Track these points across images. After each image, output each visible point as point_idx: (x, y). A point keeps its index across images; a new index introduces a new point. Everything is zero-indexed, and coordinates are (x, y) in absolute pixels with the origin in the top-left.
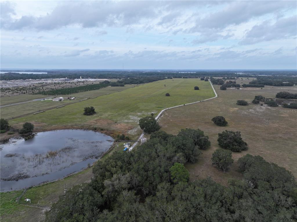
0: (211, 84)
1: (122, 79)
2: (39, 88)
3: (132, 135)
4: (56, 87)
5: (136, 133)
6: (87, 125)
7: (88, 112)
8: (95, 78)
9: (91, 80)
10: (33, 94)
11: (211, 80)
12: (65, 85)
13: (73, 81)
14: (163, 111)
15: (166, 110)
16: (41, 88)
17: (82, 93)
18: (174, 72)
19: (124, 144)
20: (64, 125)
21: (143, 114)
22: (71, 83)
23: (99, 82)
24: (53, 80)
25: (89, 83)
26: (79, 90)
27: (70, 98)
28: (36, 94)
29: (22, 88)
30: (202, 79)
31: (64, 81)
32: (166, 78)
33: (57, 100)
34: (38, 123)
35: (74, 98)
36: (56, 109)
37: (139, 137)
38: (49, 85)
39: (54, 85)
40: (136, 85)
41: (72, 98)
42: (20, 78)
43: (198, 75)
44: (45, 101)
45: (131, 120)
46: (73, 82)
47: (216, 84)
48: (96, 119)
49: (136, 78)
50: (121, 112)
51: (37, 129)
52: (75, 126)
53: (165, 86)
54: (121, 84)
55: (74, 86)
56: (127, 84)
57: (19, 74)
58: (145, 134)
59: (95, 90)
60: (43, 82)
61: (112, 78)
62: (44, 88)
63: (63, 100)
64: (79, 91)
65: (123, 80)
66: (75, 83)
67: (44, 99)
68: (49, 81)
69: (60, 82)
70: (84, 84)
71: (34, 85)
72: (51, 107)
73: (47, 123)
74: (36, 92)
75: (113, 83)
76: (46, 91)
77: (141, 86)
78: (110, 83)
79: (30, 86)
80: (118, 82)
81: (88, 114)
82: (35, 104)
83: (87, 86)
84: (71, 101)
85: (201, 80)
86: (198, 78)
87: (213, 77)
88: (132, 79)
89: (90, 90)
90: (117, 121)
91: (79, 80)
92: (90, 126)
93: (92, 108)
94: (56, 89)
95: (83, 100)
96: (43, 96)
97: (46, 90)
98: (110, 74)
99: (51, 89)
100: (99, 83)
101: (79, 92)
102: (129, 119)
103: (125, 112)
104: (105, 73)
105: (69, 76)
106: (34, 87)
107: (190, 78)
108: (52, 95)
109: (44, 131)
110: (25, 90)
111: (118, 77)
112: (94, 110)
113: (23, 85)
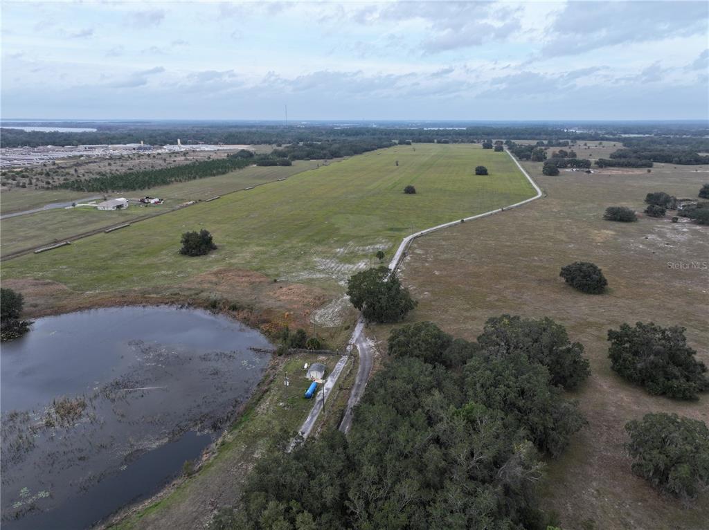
0: (513, 158)
1: (284, 146)
2: (67, 170)
3: (328, 330)
4: (114, 168)
5: (338, 322)
6: (190, 289)
7: (194, 246)
8: (216, 143)
9: (207, 149)
10: (48, 188)
11: (509, 149)
12: (137, 161)
13: (160, 151)
14: (406, 240)
15: (415, 238)
16: (72, 171)
17: (180, 185)
18: (411, 127)
19: (306, 366)
20: (121, 289)
21: (352, 253)
22: (154, 157)
23: (226, 155)
24: (107, 149)
25: (201, 157)
26: (172, 176)
27: (146, 201)
28: (55, 188)
29: (21, 171)
30: (487, 146)
31: (134, 152)
32: (395, 144)
33: (109, 205)
34: (42, 284)
35: (157, 200)
36: (103, 234)
37: (350, 337)
38: (95, 162)
39: (110, 161)
40: (322, 161)
41: (152, 201)
42: (23, 144)
43: (474, 135)
44: (75, 211)
45: (320, 271)
46: (159, 154)
47: (528, 158)
48: (215, 268)
49: (320, 143)
50: (289, 245)
51: (36, 306)
52: (152, 296)
53: (397, 165)
54: (282, 160)
55: (160, 164)
56: (299, 159)
57: (22, 132)
58: (367, 327)
59: (214, 175)
60: (81, 153)
61: (258, 143)
62: (81, 170)
63: (125, 207)
64: (173, 179)
65: (287, 147)
66: (164, 157)
67: (74, 205)
68: (98, 151)
69: (125, 153)
70: (187, 159)
71: (57, 162)
72: (90, 228)
73: (71, 285)
74: (57, 183)
75: (263, 156)
76: (83, 179)
77: (334, 164)
78: (256, 157)
79: (45, 165)
80: (275, 152)
81: (194, 252)
82: (47, 220)
83: (194, 166)
84: (149, 210)
85: (484, 148)
86: (475, 142)
87: (513, 141)
88: (311, 145)
89: (201, 177)
90: (278, 275)
91: (176, 148)
92: (197, 294)
93: (205, 234)
94: (111, 173)
95: (183, 207)
96: (75, 194)
97: (84, 175)
98: (255, 133)
99: (99, 173)
100: (226, 158)
101: (172, 182)
102: (313, 269)
103: (300, 244)
104: (240, 130)
105: (151, 137)
106: (55, 167)
107: (455, 142)
108: (97, 191)
109: (57, 311)
110: (28, 177)
111: (274, 140)
112: (211, 238)
113: (26, 162)
